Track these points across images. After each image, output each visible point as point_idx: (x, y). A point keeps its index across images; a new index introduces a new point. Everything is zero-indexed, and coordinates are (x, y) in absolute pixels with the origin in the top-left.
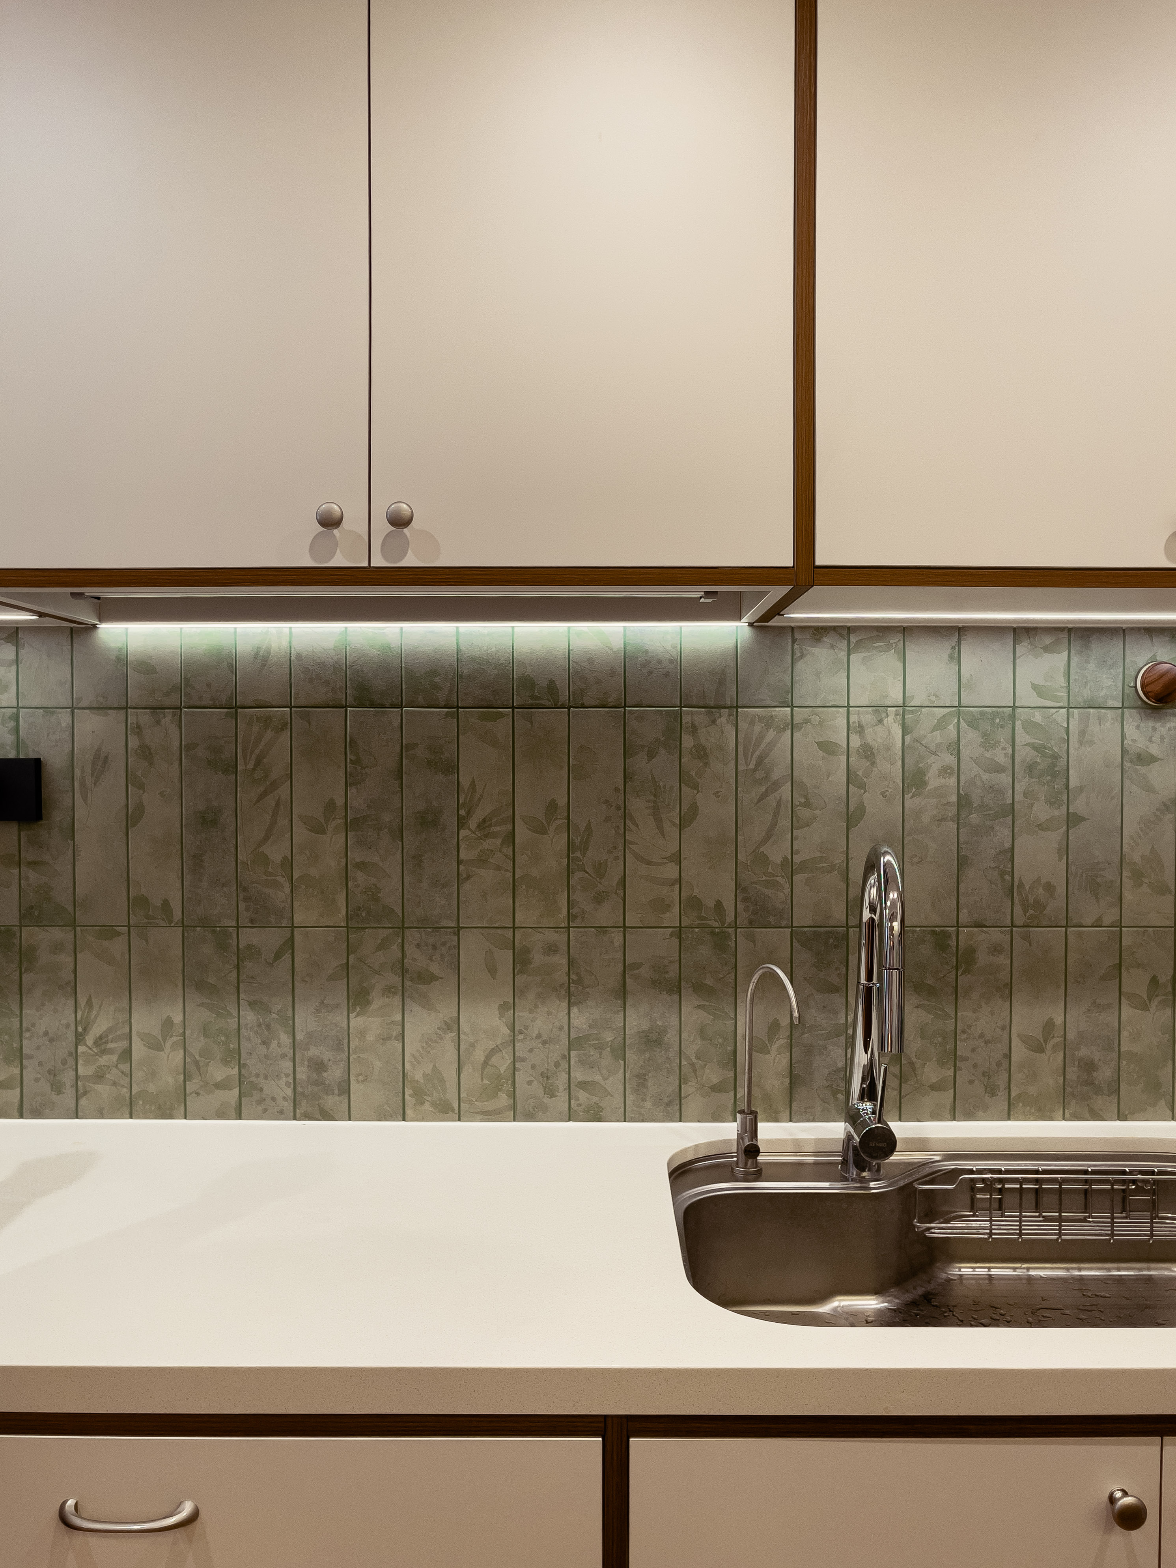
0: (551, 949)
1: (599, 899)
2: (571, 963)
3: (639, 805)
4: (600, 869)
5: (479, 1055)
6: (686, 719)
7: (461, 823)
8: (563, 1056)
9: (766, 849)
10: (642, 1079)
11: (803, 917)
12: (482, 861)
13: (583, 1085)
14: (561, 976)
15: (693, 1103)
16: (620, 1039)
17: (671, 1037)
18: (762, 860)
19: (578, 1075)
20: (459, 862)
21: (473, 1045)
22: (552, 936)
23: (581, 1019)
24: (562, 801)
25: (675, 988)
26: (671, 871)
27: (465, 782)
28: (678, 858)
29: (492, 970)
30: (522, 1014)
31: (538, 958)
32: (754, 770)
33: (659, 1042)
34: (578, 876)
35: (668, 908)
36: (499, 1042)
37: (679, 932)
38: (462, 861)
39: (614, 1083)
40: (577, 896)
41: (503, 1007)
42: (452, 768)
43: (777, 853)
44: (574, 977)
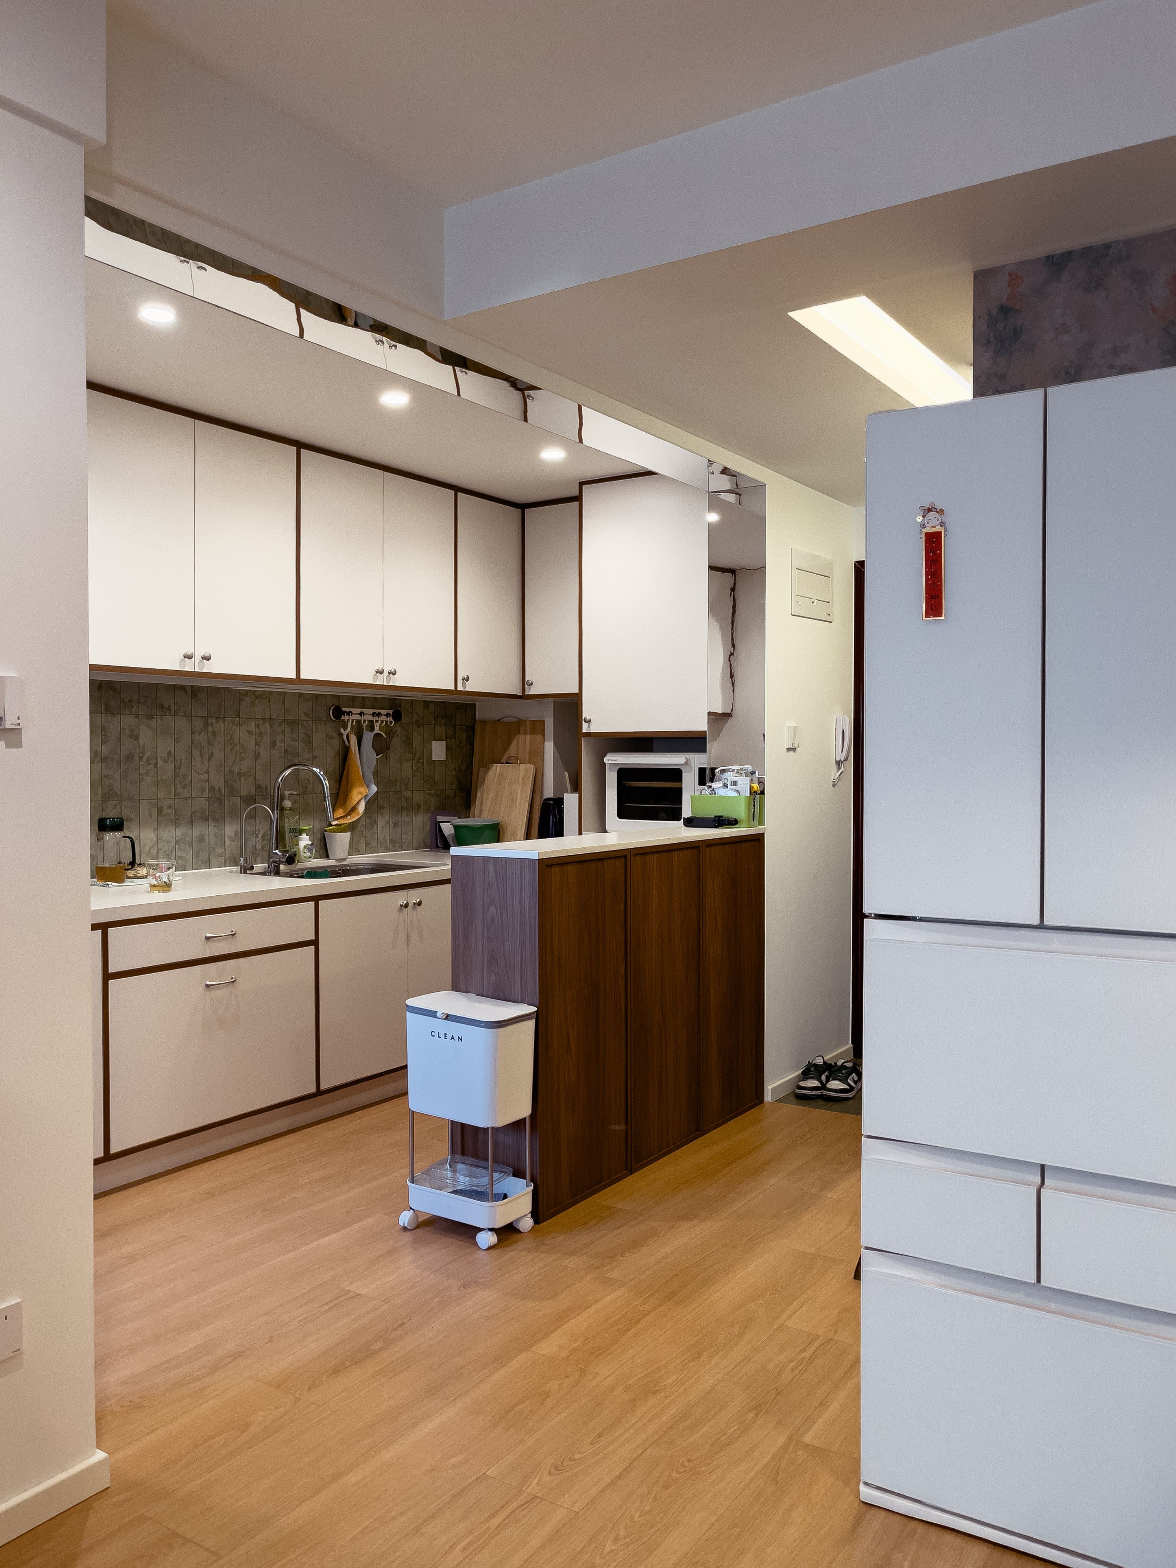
0: (170, 807)
1: (184, 787)
2: (175, 811)
3: (196, 753)
4: (184, 776)
5: (147, 848)
6: (210, 721)
7: (140, 759)
8: (173, 847)
9: (233, 768)
10: (198, 854)
11: (244, 793)
12: (147, 773)
13: (180, 858)
14: (173, 817)
15: (214, 861)
16: (191, 840)
17: (206, 838)
18: (231, 772)
19: (179, 854)
20: (140, 774)
21: (145, 845)
22: (170, 802)
23: (179, 833)
24: (172, 751)
25: (207, 820)
26: (205, 777)
27: (141, 743)
28: (207, 772)
29: (151, 816)
30: (161, 832)
31: (165, 811)
32: (229, 740)
33: (203, 840)
34: (178, 779)
35: (205, 790)
36: (153, 843)
37: (208, 799)
38: (141, 774)
39: (189, 857)
40: (177, 787)
41: (154, 829)
42: (137, 738)
43: (236, 770)
44: (176, 817)
